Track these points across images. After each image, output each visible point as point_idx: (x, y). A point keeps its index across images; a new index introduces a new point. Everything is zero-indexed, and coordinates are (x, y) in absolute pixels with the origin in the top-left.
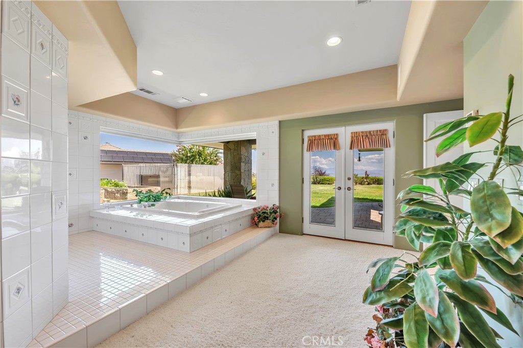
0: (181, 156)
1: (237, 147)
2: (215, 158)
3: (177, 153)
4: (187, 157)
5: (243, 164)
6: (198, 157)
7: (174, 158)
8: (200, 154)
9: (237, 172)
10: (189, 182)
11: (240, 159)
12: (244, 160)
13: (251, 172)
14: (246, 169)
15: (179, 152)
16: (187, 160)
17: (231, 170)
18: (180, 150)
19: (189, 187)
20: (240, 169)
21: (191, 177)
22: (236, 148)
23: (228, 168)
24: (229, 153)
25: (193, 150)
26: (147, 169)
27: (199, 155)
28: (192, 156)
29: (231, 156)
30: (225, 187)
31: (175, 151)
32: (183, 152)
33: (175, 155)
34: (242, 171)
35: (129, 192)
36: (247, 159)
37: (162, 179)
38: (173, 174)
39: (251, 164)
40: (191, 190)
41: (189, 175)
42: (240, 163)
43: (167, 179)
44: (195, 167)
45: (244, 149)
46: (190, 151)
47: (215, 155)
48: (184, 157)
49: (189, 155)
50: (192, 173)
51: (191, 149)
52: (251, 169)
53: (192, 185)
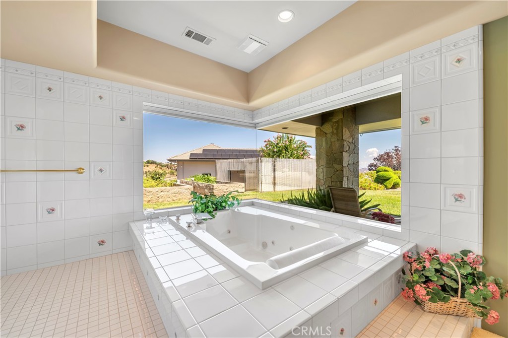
0: (268, 151)
1: (337, 129)
2: (302, 153)
3: (265, 149)
4: (274, 152)
5: (345, 155)
6: (284, 152)
7: (261, 154)
8: (286, 148)
9: (337, 167)
10: (274, 178)
11: (342, 146)
12: (347, 149)
13: (358, 166)
14: (351, 162)
15: (267, 147)
16: (274, 155)
17: (327, 163)
18: (267, 146)
19: (274, 184)
20: (341, 162)
21: (276, 172)
22: (335, 131)
23: (323, 162)
24: (324, 139)
25: (280, 144)
26: (234, 165)
27: (285, 150)
28: (279, 151)
29: (327, 143)
30: (318, 188)
31: (263, 147)
32: (270, 148)
33: (263, 151)
34: (345, 164)
35: (215, 188)
36: (352, 146)
37: (247, 175)
38: (258, 170)
39: (358, 154)
40: (276, 186)
41: (274, 170)
42: (342, 153)
43: (252, 175)
44: (280, 162)
45: (347, 131)
46: (277, 146)
47: (302, 149)
48: (271, 153)
49: (275, 150)
50: (277, 168)
51: (277, 144)
52: (358, 162)
53: (277, 181)
